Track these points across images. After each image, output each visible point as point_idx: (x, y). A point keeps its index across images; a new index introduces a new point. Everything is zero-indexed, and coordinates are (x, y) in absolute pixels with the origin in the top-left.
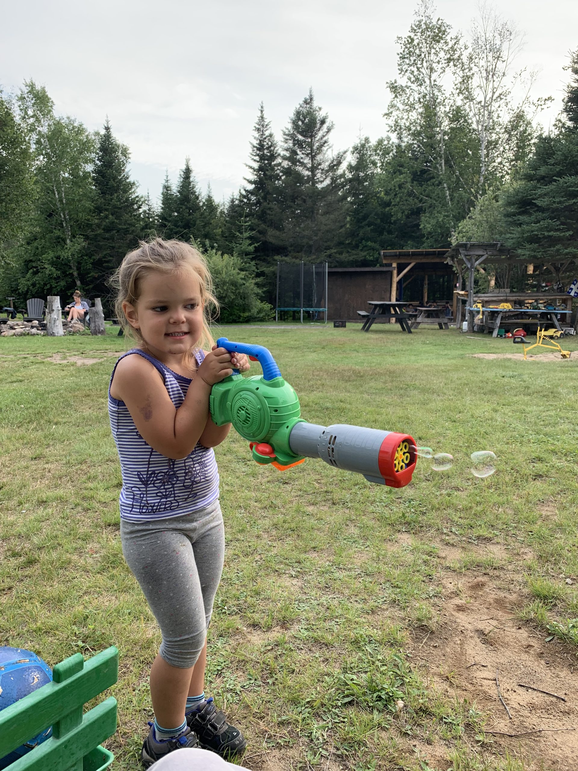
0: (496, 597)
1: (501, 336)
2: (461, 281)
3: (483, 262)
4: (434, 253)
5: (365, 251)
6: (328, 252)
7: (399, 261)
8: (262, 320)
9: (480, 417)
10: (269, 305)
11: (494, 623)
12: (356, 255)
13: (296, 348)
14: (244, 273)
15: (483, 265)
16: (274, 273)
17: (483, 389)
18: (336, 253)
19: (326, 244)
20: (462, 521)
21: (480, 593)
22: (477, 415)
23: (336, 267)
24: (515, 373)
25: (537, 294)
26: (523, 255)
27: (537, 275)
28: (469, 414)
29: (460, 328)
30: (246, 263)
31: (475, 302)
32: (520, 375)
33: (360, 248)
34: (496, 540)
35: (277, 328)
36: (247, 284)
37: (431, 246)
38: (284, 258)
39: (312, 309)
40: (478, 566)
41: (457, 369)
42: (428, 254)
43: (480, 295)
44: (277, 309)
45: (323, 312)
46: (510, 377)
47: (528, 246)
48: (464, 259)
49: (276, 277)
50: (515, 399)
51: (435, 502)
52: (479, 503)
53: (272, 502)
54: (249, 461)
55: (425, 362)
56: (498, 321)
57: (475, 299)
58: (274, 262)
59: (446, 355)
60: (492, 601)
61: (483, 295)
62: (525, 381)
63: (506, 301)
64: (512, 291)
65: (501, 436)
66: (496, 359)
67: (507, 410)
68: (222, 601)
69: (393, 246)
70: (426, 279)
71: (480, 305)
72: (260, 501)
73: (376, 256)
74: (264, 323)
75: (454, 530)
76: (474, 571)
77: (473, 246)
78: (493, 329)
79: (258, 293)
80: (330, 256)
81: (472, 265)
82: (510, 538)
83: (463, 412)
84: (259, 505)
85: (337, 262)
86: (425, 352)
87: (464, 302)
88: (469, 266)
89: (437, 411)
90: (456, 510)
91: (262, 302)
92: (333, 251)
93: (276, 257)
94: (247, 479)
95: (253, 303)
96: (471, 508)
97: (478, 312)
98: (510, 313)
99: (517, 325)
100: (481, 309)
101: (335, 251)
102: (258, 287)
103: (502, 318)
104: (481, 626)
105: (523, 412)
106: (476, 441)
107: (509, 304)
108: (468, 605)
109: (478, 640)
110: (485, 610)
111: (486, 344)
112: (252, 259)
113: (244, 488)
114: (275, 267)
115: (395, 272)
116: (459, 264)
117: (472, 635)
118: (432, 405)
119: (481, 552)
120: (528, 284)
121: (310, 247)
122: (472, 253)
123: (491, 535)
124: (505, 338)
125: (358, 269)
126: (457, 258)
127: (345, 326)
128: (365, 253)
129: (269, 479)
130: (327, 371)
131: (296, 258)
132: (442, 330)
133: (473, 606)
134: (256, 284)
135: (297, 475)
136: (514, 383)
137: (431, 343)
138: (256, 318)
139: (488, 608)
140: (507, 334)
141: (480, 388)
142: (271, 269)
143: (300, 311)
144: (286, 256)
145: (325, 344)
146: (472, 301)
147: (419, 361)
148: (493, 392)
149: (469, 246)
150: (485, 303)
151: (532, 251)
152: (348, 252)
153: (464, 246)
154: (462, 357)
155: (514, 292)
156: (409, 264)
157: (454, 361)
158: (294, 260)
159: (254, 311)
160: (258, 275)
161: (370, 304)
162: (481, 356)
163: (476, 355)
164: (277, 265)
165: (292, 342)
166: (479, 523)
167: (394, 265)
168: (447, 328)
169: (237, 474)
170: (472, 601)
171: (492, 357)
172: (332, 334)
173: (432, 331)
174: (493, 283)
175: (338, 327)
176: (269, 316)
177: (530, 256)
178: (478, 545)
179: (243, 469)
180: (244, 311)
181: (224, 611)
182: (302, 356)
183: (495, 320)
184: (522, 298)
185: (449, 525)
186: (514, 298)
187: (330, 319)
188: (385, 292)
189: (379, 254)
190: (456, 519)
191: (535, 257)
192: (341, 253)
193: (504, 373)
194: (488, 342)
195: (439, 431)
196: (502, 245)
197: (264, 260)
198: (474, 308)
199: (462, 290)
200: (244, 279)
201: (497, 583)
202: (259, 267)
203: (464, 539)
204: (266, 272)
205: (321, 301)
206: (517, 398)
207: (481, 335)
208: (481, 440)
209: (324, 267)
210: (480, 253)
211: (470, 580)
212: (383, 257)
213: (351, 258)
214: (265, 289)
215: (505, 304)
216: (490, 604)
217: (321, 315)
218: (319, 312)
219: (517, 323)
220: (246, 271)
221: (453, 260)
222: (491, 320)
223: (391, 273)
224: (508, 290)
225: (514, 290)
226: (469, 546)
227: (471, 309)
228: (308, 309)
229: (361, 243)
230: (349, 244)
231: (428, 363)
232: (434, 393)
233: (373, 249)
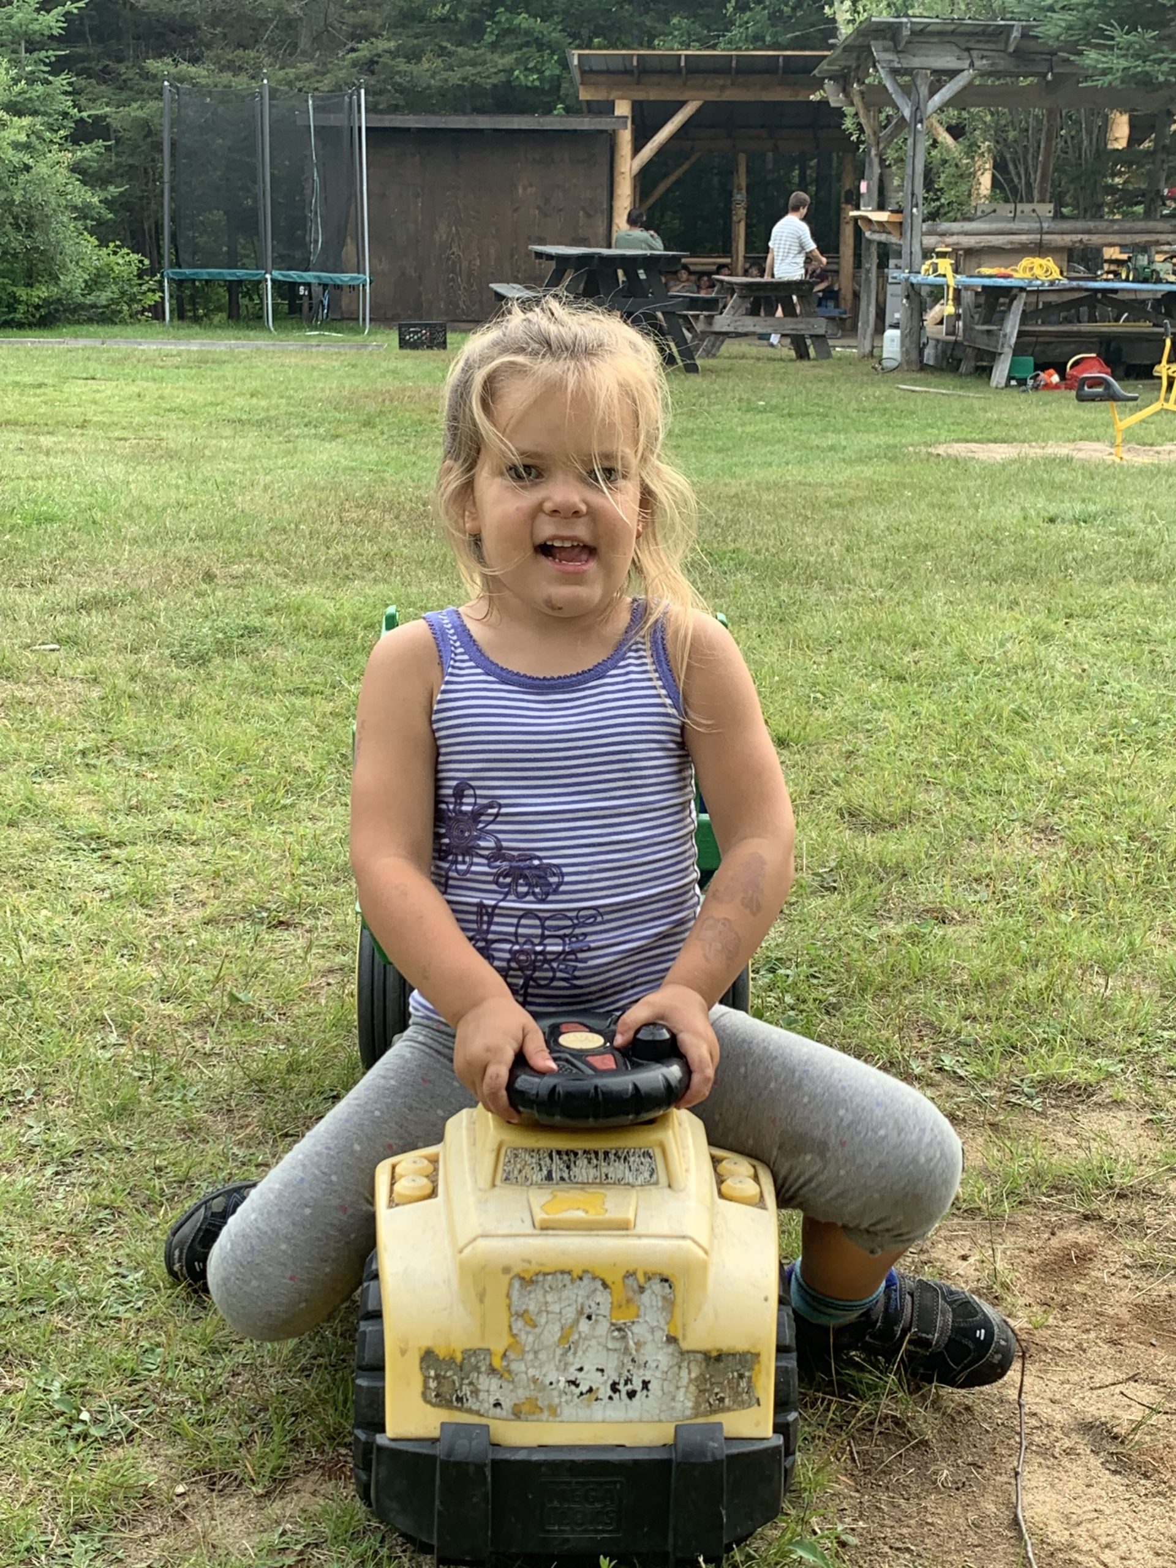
0: (1137, 1297)
1: (1022, 382)
2: (877, 170)
3: (957, 101)
4: (767, 69)
5: (509, 50)
6: (364, 50)
7: (640, 96)
8: (106, 317)
9: (991, 660)
10: (135, 257)
11: (1145, 1393)
12: (474, 64)
13: (259, 424)
14: (26, 121)
15: (953, 112)
16: (147, 129)
17: (987, 564)
18: (394, 54)
19: (350, 18)
20: (972, 1031)
21: (1077, 1288)
22: (980, 653)
23: (395, 109)
24: (1092, 508)
25: (1151, 225)
26: (1105, 72)
27: (1147, 153)
28: (949, 653)
29: (874, 354)
30: (31, 82)
31: (927, 254)
32: (1111, 513)
33: (488, 38)
34: (1109, 1091)
35: (171, 348)
36: (42, 169)
37: (757, 40)
38: (184, 67)
39: (309, 276)
40: (1057, 1189)
41: (878, 495)
42: (747, 69)
43: (945, 226)
44: (169, 272)
45: (353, 288)
46: (1077, 521)
47: (1121, 37)
48: (889, 84)
49: (158, 147)
50: (1106, 594)
51: (870, 964)
52: (1031, 963)
53: (234, 999)
54: (119, 845)
55: (759, 474)
56: (1012, 326)
57: (930, 241)
58: (147, 85)
59: (832, 448)
60: (1125, 1315)
61: (956, 226)
62: (1131, 534)
63: (1040, 250)
64: (1058, 216)
65: (1077, 721)
66: (1020, 461)
67: (1081, 632)
68: (68, 1390)
69: (612, 35)
70: (742, 170)
71: (945, 265)
72: (184, 997)
73: (552, 69)
74: (116, 329)
75: (948, 1061)
76: (1045, 1207)
77: (921, 33)
78: (994, 356)
79: (89, 206)
80: (370, 66)
81: (917, 109)
82: (1158, 1084)
83: (927, 645)
84: (181, 1013)
85: (400, 90)
86: (755, 439)
87: (885, 254)
88: (907, 113)
89: (831, 644)
90: (951, 992)
91: (103, 243)
92: (382, 45)
93: (153, 65)
94: (113, 915)
95: (69, 247)
96: (1003, 981)
97: (937, 293)
98: (1053, 298)
99: (1084, 342)
100: (951, 280)
101: (392, 45)
102: (84, 183)
103: (1025, 317)
104: (1097, 1408)
105: (1141, 638)
106: (986, 744)
107: (1049, 263)
108: (1040, 1336)
109: (1095, 1462)
110: (1105, 1349)
111: (971, 410)
112: (57, 66)
113: (108, 951)
114: (153, 105)
115: (625, 137)
116: (867, 106)
117: (1067, 1443)
118: (811, 624)
119: (1061, 1138)
120: (1112, 190)
121: (290, 25)
122: (916, 62)
123: (1091, 1077)
124: (1036, 388)
125: (484, 122)
126: (861, 82)
127: (443, 345)
128: (509, 59)
129: (208, 911)
130: (391, 507)
131: (236, 69)
132: (806, 363)
133: (1058, 1337)
134: (74, 169)
135: (323, 894)
136: (1093, 542)
137: (774, 409)
138: (81, 307)
139: (1114, 1342)
140: (1043, 375)
141: (974, 558)
142: (135, 111)
143: (258, 283)
144: (194, 60)
145: (372, 407)
146: (917, 249)
147: (738, 470)
148: (1023, 572)
149: (906, 32)
150: (965, 257)
151: (1137, 56)
152: (442, 52)
153: (888, 33)
154: (892, 455)
155: (1064, 217)
156: (681, 104)
157: (868, 471)
158: (226, 77)
159: (74, 279)
160: (82, 134)
161: (539, 255)
162: (959, 449)
163: (941, 450)
164: (159, 93)
165: (240, 401)
166: (1039, 1034)
167: (623, 108)
168: (825, 353)
169: (74, 898)
170: (1051, 1321)
171: (1000, 452)
172: (394, 372)
173: (771, 367)
174: (985, 181)
175: (415, 346)
176: (133, 300)
177: (1128, 77)
178: (1043, 1114)
179: (98, 879)
180: (30, 279)
181: (77, 1428)
182: (288, 453)
183: (1002, 321)
184: (1096, 239)
185: (926, 1047)
186: (1068, 239)
187: (381, 318)
188: (589, 216)
189: (564, 64)
190: (953, 1023)
191: (1146, 82)
192: (414, 56)
193: (1053, 509)
194: (977, 404)
195: (847, 712)
196: (1024, 36)
197: (104, 76)
198: (925, 275)
199: (881, 207)
200: (27, 147)
201: (1139, 1246)
202: (83, 101)
203: (993, 1092)
204: (116, 125)
205: (342, 244)
206: (1115, 590)
207: (949, 379)
208: (1006, 741)
209: (352, 110)
210: (948, 61)
211: (1034, 1243)
212: (577, 75)
213: (455, 77)
214: (113, 190)
215: (1037, 261)
216: (1121, 1326)
217: (345, 302)
218: (338, 287)
219: (1079, 334)
220: (35, 113)
221: (845, 90)
222: (987, 321)
223: (610, 140)
224: (1046, 209)
225: (1065, 210)
226: (1015, 1121)
227: (914, 279)
228: (294, 275)
229: (491, 16)
230: (443, 19)
231: (771, 474)
232: (810, 579)
233: (540, 45)
